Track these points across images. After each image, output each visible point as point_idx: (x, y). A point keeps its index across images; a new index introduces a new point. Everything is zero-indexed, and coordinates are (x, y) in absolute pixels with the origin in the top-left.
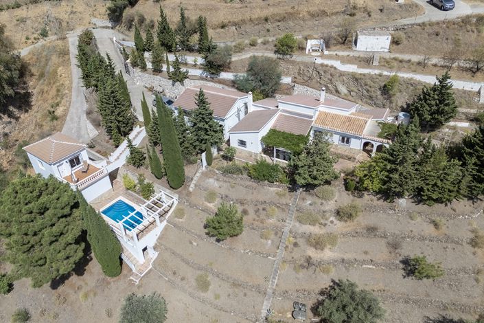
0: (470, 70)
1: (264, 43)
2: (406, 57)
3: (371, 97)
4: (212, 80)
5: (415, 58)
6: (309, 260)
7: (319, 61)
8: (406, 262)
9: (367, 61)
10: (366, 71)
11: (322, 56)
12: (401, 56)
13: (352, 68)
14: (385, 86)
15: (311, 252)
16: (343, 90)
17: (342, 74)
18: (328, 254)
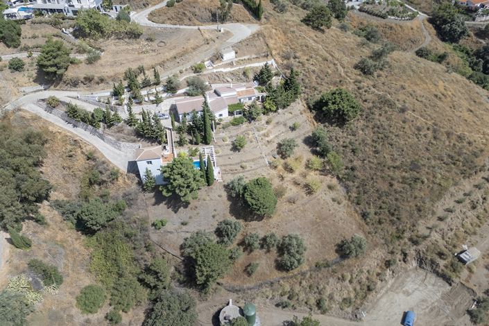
0: (265, 56)
1: (186, 70)
2: (243, 58)
3: (241, 79)
4: (173, 96)
5: (246, 57)
6: (268, 141)
7: (215, 71)
8: (290, 128)
9: (231, 64)
10: (233, 69)
11: (214, 68)
12: (241, 58)
13: (229, 69)
14: (244, 73)
15: (267, 139)
16: (229, 80)
17: (226, 73)
18: (271, 137)
